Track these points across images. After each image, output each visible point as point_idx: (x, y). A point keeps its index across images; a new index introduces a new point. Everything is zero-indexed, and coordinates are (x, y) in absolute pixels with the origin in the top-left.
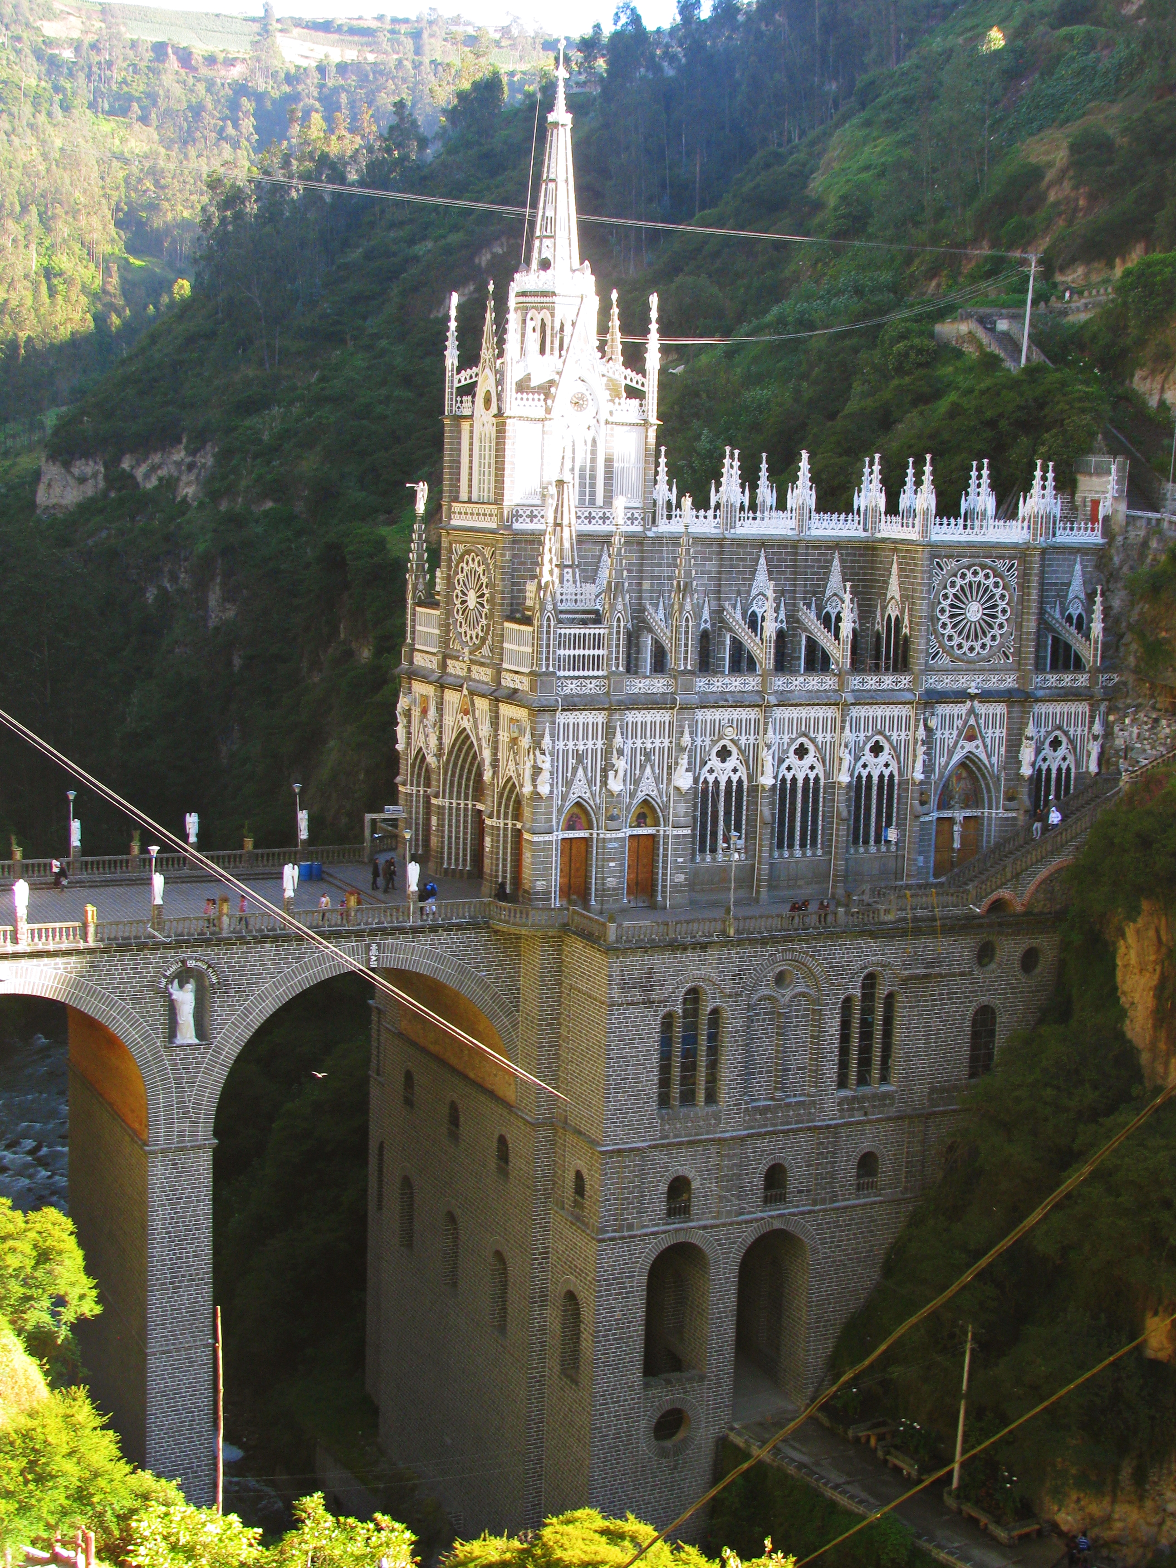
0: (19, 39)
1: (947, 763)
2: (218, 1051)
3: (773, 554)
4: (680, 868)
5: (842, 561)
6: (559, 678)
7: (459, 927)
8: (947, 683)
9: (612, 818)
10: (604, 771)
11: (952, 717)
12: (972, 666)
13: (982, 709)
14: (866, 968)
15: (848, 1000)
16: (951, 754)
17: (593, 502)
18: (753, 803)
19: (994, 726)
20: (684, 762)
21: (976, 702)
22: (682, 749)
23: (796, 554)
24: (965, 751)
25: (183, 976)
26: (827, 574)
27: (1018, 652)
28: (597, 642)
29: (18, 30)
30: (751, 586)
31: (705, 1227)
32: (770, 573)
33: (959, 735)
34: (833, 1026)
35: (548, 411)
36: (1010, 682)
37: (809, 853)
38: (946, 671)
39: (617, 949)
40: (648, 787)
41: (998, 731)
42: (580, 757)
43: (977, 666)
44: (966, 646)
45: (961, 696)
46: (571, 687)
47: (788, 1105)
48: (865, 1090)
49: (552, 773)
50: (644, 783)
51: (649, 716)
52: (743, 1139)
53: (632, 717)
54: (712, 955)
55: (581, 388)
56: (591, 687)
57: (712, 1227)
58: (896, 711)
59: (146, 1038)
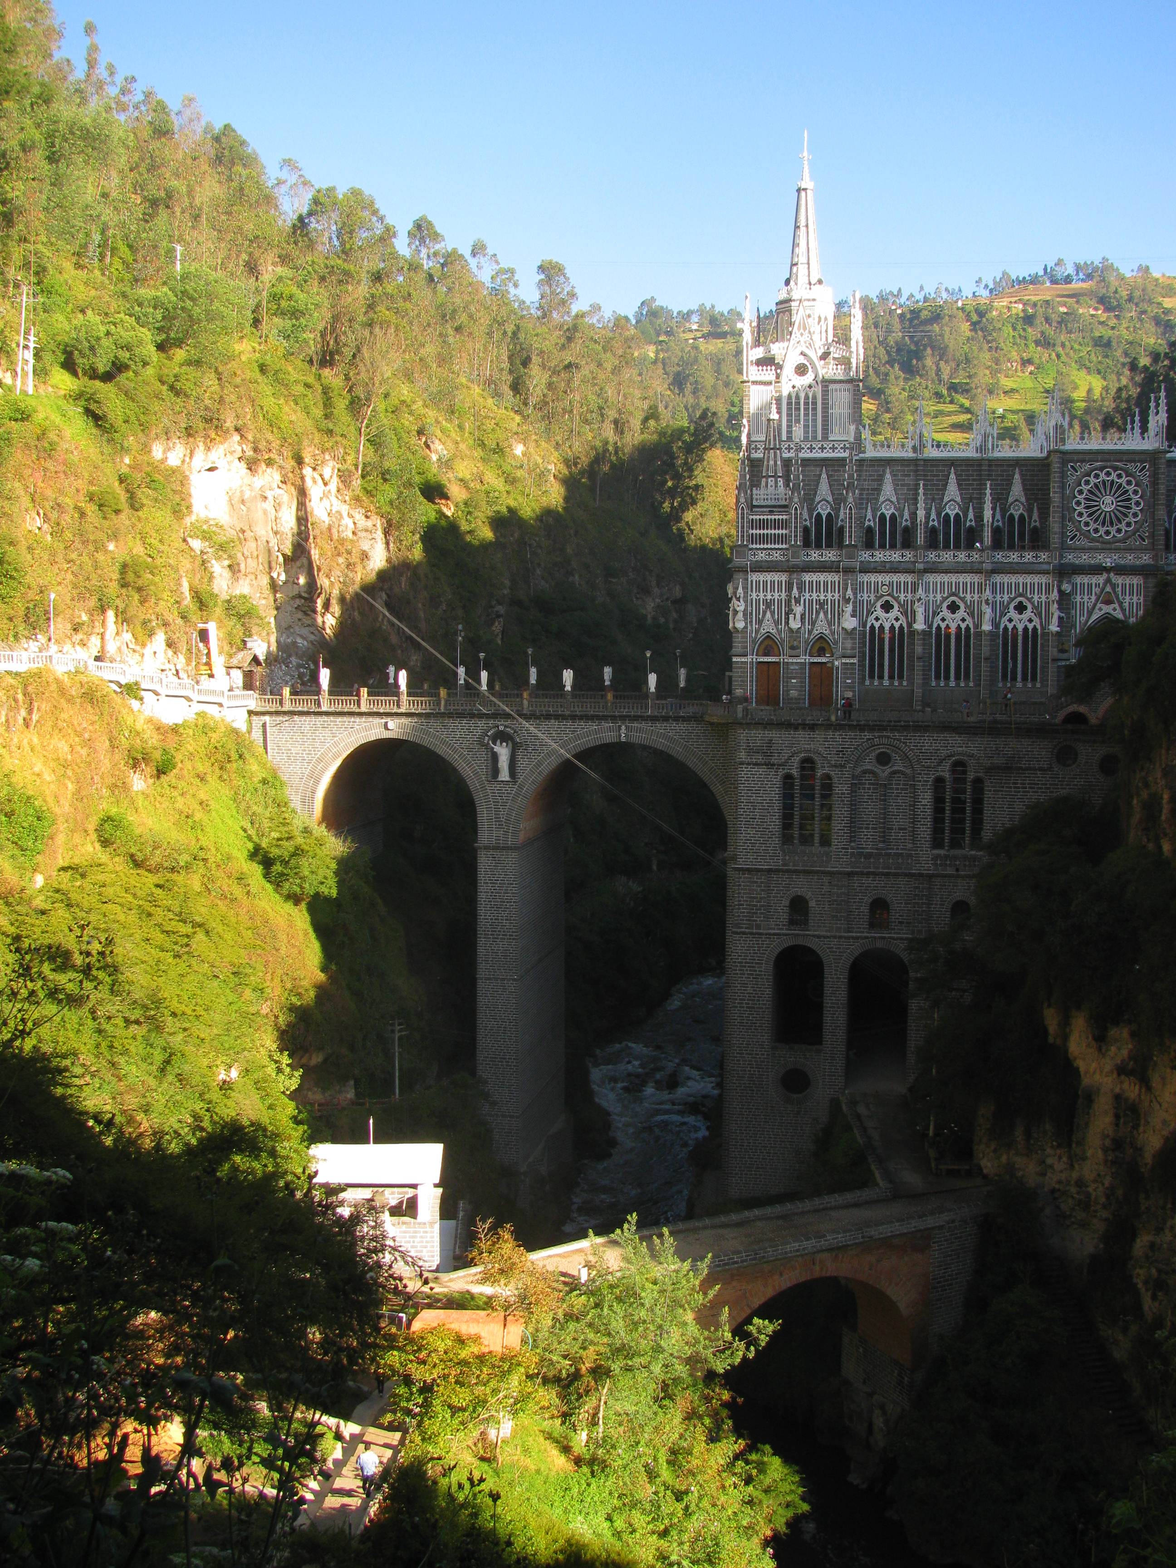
0: (1144, 312)
1: (1087, 621)
2: (521, 787)
3: (962, 471)
4: (850, 687)
5: (1022, 476)
6: (751, 549)
7: (685, 719)
8: (1084, 559)
9: (792, 648)
10: (787, 614)
11: (1090, 586)
12: (1108, 546)
13: (1119, 580)
14: (952, 756)
15: (939, 780)
16: (1090, 613)
17: (815, 438)
18: (912, 644)
19: (1131, 594)
20: (849, 608)
21: (1112, 575)
22: (848, 601)
23: (980, 471)
24: (1103, 612)
25: (502, 737)
26: (1010, 484)
27: (1152, 535)
28: (784, 524)
29: (1144, 306)
30: (943, 495)
31: (818, 937)
32: (959, 485)
33: (1097, 600)
34: (926, 799)
35: (778, 376)
36: (1146, 559)
37: (962, 685)
38: (1083, 549)
39: (741, 724)
40: (822, 627)
41: (1135, 599)
42: (768, 604)
43: (1113, 546)
44: (1102, 531)
45: (1097, 570)
46: (762, 556)
47: (889, 855)
48: (958, 852)
49: (745, 615)
50: (819, 623)
51: (822, 577)
52: (850, 874)
53: (807, 577)
54: (819, 735)
55: (802, 360)
56: (777, 556)
57: (825, 937)
58: (1036, 579)
59: (476, 774)
